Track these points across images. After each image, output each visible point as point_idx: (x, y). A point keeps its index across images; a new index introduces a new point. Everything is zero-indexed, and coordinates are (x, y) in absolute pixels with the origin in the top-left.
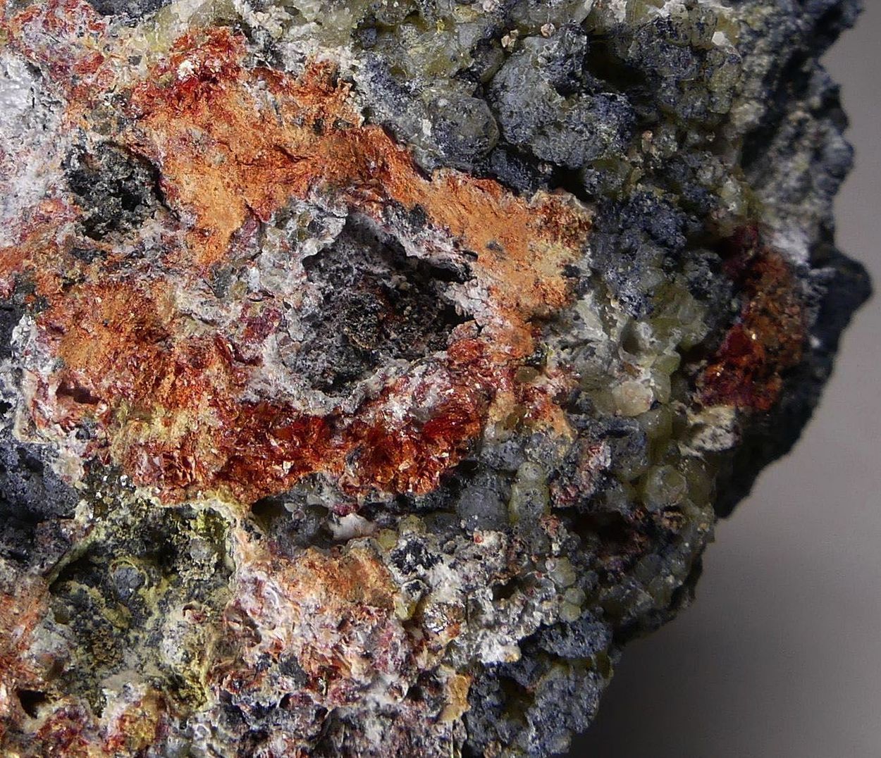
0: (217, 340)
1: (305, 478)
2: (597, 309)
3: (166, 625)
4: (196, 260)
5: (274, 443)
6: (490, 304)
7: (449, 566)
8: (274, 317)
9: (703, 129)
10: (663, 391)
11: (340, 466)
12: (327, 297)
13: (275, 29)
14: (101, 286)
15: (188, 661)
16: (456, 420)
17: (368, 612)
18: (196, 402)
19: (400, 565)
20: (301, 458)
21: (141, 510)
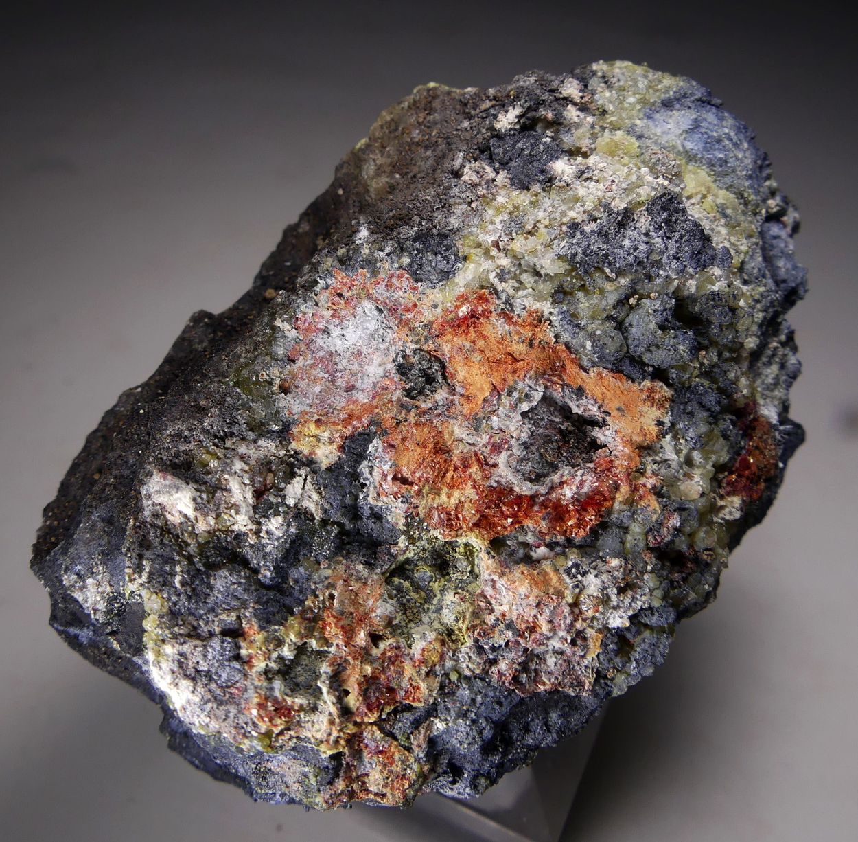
0: (476, 454)
1: (519, 527)
2: (673, 443)
3: (444, 602)
4: (465, 412)
5: (504, 509)
6: (616, 439)
7: (594, 576)
8: (505, 443)
9: (731, 350)
10: (707, 488)
11: (538, 522)
12: (532, 433)
13: (511, 291)
14: (416, 424)
15: (457, 621)
16: (599, 499)
17: (552, 598)
18: (464, 486)
19: (569, 574)
20: (517, 517)
21: (432, 541)
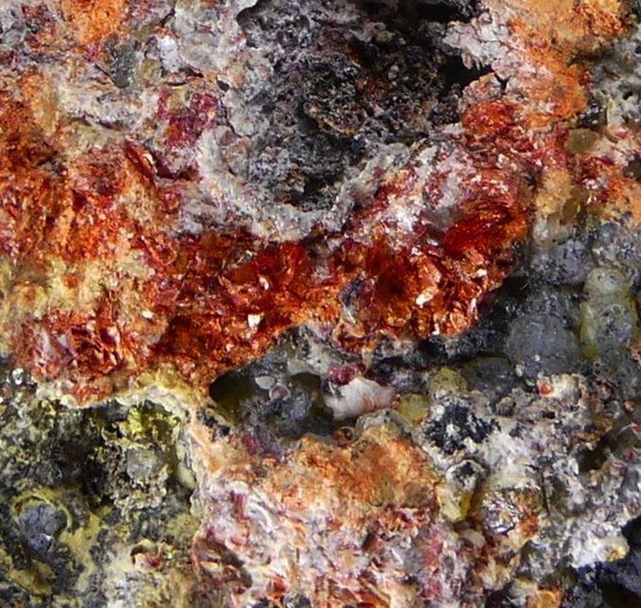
0: (129, 149)
1: (282, 336)
3: (108, 581)
4: (80, 37)
5: (233, 291)
6: (513, 45)
7: (510, 434)
8: (207, 105)
11: (332, 311)
12: (278, 67)
16: (492, 221)
17: (404, 518)
18: (111, 246)
19: (439, 442)
20: (272, 306)
21: (47, 418)
